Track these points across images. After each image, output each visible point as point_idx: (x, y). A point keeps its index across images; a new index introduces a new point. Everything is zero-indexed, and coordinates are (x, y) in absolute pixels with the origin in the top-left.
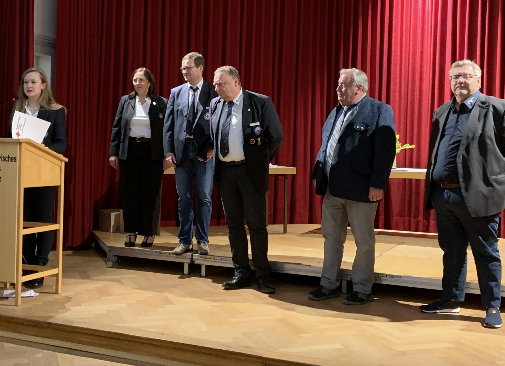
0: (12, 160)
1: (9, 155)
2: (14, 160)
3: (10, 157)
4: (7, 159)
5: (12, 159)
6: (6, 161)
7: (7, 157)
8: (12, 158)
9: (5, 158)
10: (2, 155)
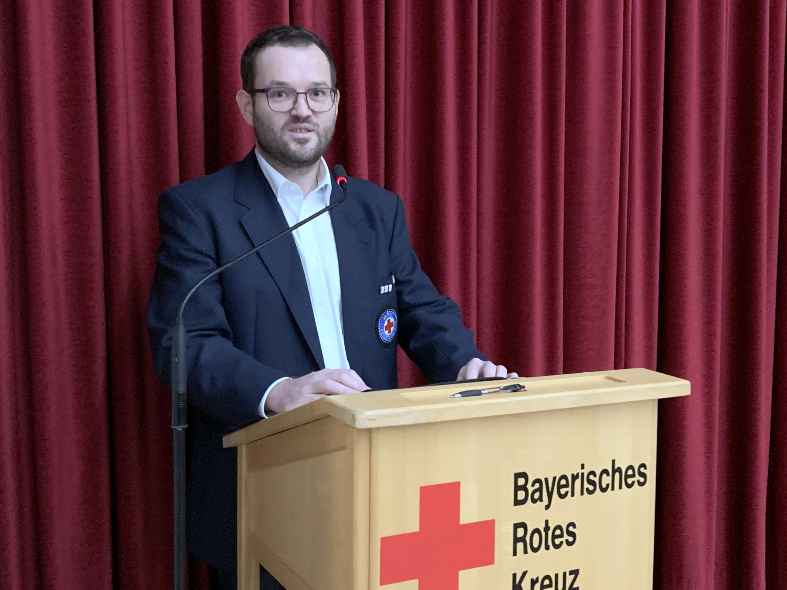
0: (630, 481)
1: (613, 462)
2: (637, 477)
3: (619, 470)
4: (606, 480)
5: (627, 476)
6: (604, 490)
7: (605, 471)
8: (630, 472)
9: (596, 480)
10: (583, 467)
